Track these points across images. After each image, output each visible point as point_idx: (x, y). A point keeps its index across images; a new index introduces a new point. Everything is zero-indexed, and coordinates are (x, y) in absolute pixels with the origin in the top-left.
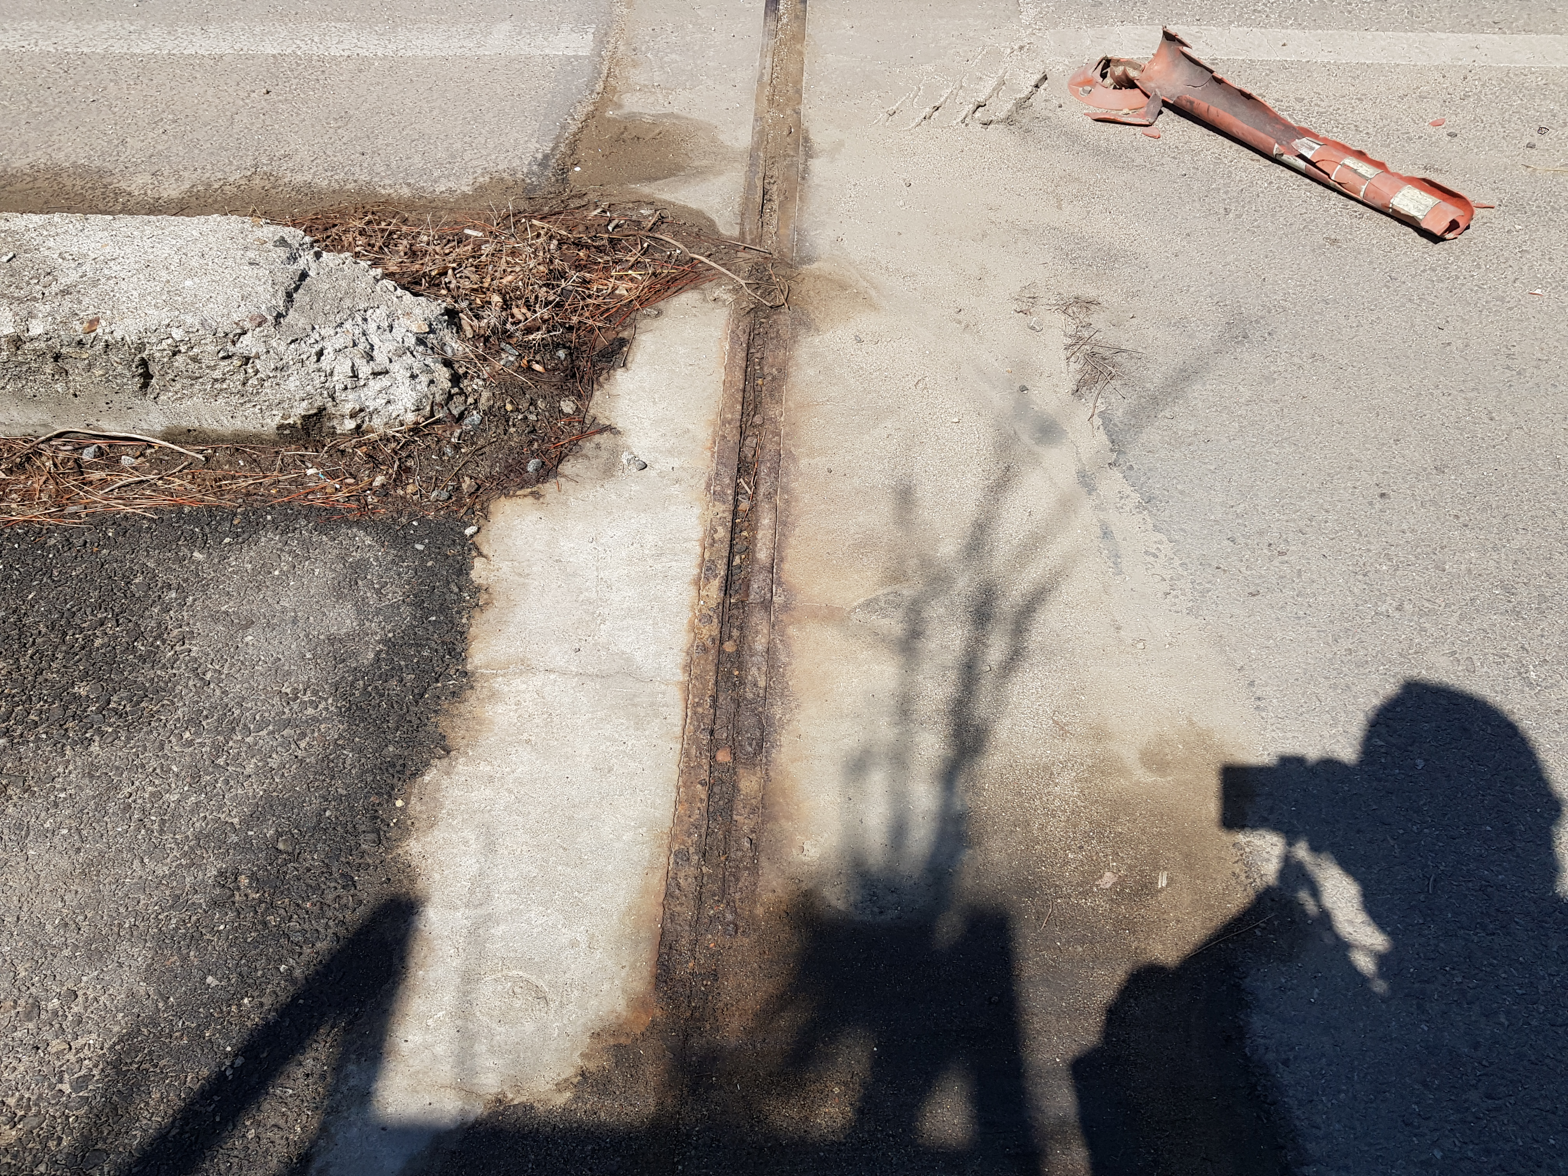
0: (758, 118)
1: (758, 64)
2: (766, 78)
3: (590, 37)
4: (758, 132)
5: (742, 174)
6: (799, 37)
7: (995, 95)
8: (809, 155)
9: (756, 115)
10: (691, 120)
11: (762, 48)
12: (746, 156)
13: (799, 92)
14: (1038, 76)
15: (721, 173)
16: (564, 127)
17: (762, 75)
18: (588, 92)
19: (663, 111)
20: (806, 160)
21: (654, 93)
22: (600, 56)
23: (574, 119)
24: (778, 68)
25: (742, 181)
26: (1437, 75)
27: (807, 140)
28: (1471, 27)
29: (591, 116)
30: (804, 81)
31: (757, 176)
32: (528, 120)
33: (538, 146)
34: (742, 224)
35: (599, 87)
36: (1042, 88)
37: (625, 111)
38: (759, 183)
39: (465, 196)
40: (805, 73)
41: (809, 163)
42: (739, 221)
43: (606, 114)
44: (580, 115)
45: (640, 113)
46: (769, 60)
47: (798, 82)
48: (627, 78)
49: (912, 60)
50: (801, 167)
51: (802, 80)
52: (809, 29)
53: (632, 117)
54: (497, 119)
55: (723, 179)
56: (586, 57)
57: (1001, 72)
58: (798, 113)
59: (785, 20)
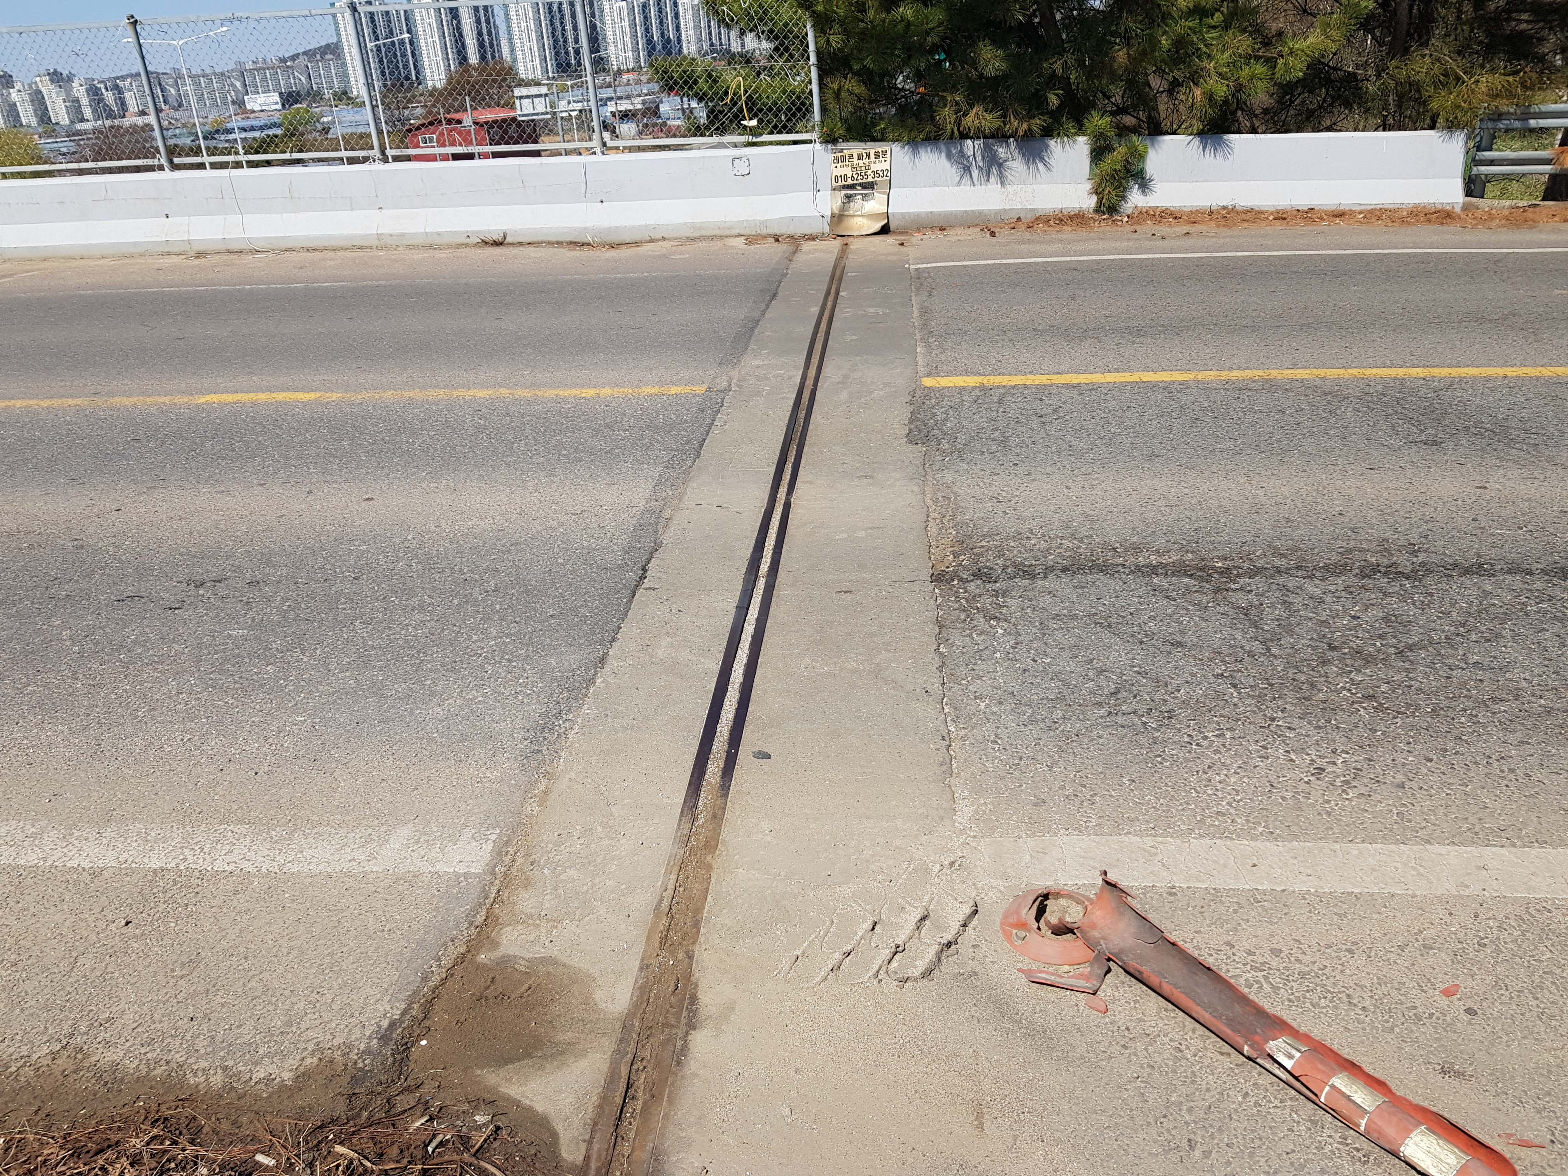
0: (644, 967)
1: (660, 883)
2: (665, 904)
3: (489, 847)
4: (640, 988)
5: (607, 1056)
6: (711, 845)
7: (917, 935)
8: (692, 1026)
9: (642, 960)
10: (569, 967)
11: (669, 861)
12: (618, 1026)
13: (697, 925)
14: (967, 910)
15: (584, 1053)
16: (425, 979)
17: (662, 899)
18: (466, 925)
19: (543, 953)
20: (687, 1033)
21: (539, 926)
22: (493, 873)
23: (440, 966)
24: (681, 889)
25: (605, 1068)
26: (1442, 913)
27: (694, 999)
28: (1475, 837)
29: (461, 959)
30: (707, 908)
31: (624, 1060)
32: (390, 967)
33: (388, 1009)
34: (590, 1142)
35: (480, 919)
36: (971, 926)
37: (502, 951)
38: (624, 1071)
39: (282, 1086)
40: (709, 897)
41: (690, 1037)
42: (587, 1137)
43: (478, 957)
44: (446, 962)
45: (515, 957)
46: (673, 877)
47: (699, 910)
48: (514, 904)
49: (830, 879)
50: (679, 1043)
51: (704, 908)
52: (726, 833)
53: (506, 962)
54: (355, 966)
55: (583, 1064)
56: (477, 875)
57: (926, 898)
58: (691, 957)
59: (701, 821)
